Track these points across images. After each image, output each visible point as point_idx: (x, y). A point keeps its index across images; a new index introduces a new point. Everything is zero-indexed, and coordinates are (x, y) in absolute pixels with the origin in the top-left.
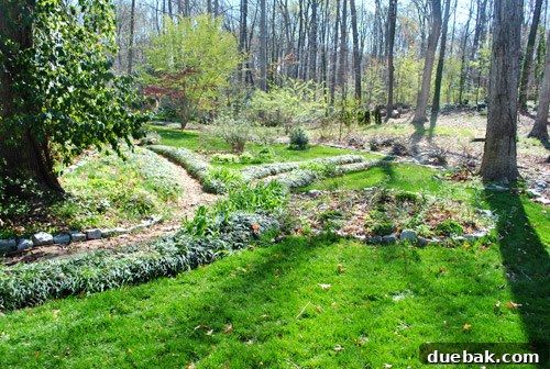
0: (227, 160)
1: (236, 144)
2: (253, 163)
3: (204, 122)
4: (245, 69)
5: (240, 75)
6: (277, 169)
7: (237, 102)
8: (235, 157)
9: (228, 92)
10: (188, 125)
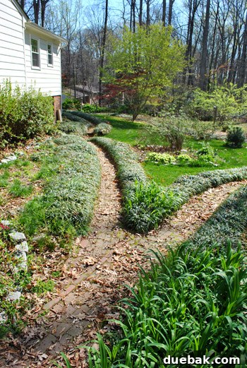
0: (162, 161)
1: (175, 142)
2: (191, 166)
3: (152, 114)
4: (188, 74)
5: (184, 78)
6: (218, 179)
7: (180, 100)
8: (172, 157)
9: (173, 92)
10: (139, 116)
